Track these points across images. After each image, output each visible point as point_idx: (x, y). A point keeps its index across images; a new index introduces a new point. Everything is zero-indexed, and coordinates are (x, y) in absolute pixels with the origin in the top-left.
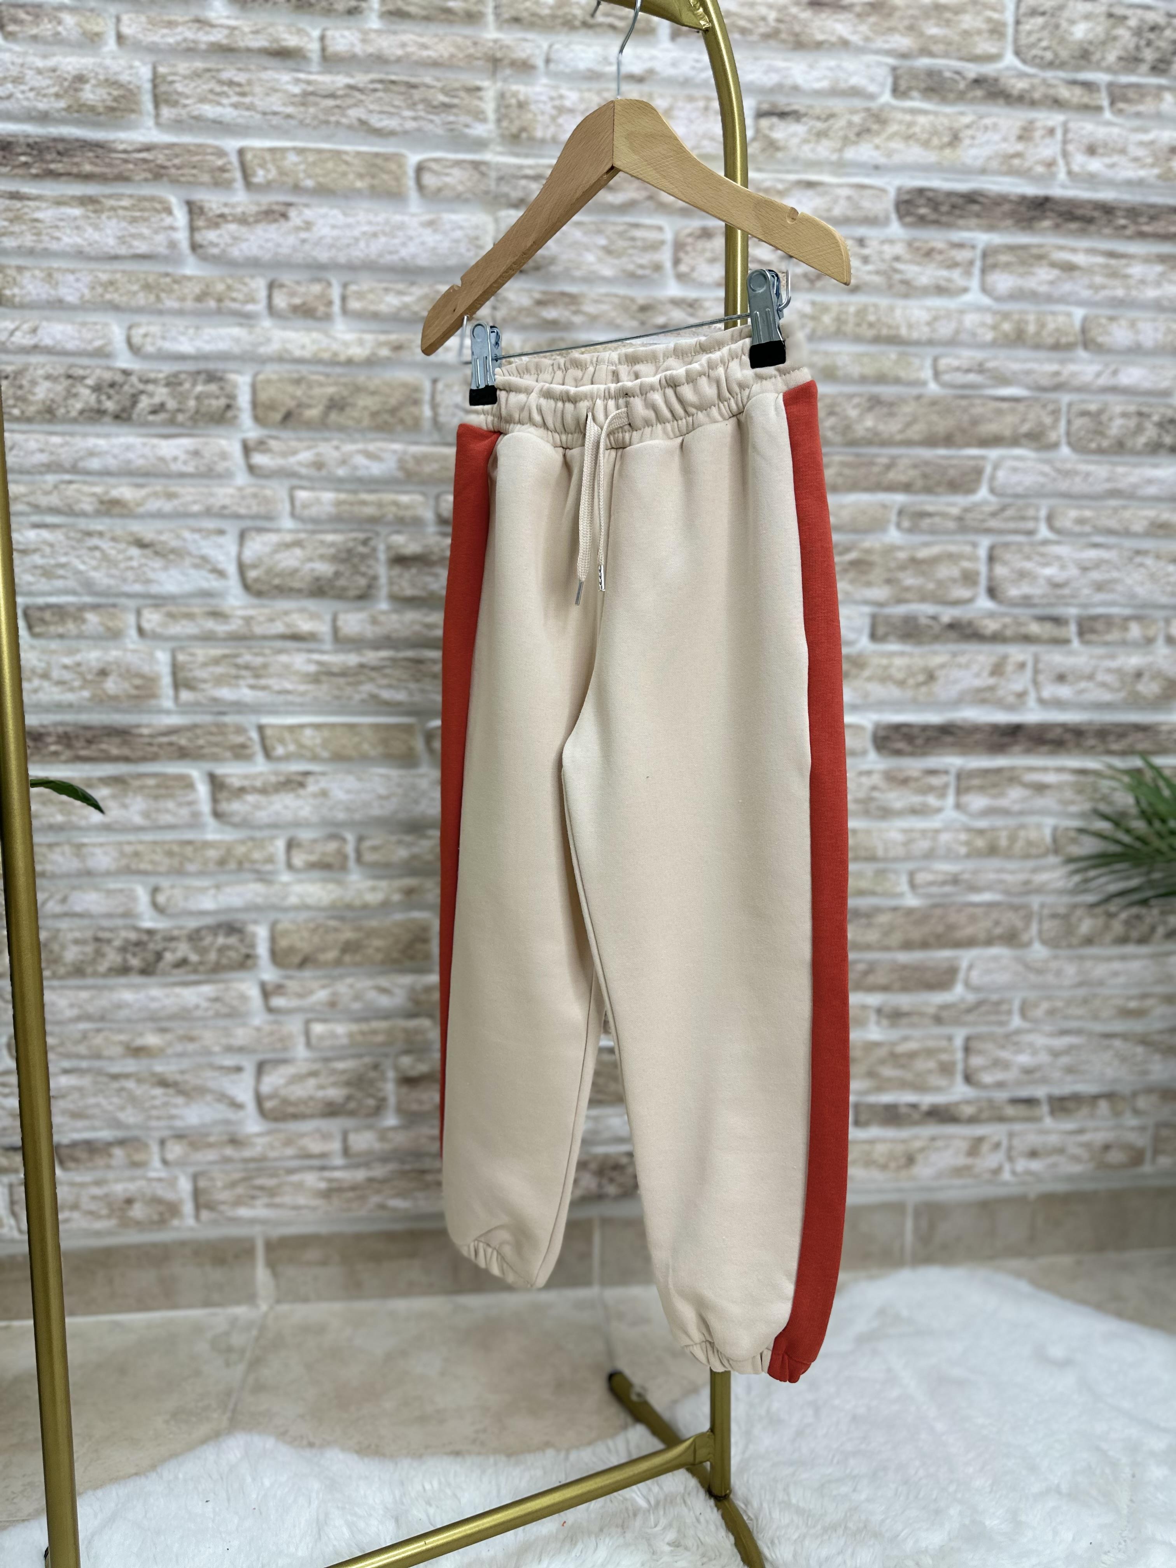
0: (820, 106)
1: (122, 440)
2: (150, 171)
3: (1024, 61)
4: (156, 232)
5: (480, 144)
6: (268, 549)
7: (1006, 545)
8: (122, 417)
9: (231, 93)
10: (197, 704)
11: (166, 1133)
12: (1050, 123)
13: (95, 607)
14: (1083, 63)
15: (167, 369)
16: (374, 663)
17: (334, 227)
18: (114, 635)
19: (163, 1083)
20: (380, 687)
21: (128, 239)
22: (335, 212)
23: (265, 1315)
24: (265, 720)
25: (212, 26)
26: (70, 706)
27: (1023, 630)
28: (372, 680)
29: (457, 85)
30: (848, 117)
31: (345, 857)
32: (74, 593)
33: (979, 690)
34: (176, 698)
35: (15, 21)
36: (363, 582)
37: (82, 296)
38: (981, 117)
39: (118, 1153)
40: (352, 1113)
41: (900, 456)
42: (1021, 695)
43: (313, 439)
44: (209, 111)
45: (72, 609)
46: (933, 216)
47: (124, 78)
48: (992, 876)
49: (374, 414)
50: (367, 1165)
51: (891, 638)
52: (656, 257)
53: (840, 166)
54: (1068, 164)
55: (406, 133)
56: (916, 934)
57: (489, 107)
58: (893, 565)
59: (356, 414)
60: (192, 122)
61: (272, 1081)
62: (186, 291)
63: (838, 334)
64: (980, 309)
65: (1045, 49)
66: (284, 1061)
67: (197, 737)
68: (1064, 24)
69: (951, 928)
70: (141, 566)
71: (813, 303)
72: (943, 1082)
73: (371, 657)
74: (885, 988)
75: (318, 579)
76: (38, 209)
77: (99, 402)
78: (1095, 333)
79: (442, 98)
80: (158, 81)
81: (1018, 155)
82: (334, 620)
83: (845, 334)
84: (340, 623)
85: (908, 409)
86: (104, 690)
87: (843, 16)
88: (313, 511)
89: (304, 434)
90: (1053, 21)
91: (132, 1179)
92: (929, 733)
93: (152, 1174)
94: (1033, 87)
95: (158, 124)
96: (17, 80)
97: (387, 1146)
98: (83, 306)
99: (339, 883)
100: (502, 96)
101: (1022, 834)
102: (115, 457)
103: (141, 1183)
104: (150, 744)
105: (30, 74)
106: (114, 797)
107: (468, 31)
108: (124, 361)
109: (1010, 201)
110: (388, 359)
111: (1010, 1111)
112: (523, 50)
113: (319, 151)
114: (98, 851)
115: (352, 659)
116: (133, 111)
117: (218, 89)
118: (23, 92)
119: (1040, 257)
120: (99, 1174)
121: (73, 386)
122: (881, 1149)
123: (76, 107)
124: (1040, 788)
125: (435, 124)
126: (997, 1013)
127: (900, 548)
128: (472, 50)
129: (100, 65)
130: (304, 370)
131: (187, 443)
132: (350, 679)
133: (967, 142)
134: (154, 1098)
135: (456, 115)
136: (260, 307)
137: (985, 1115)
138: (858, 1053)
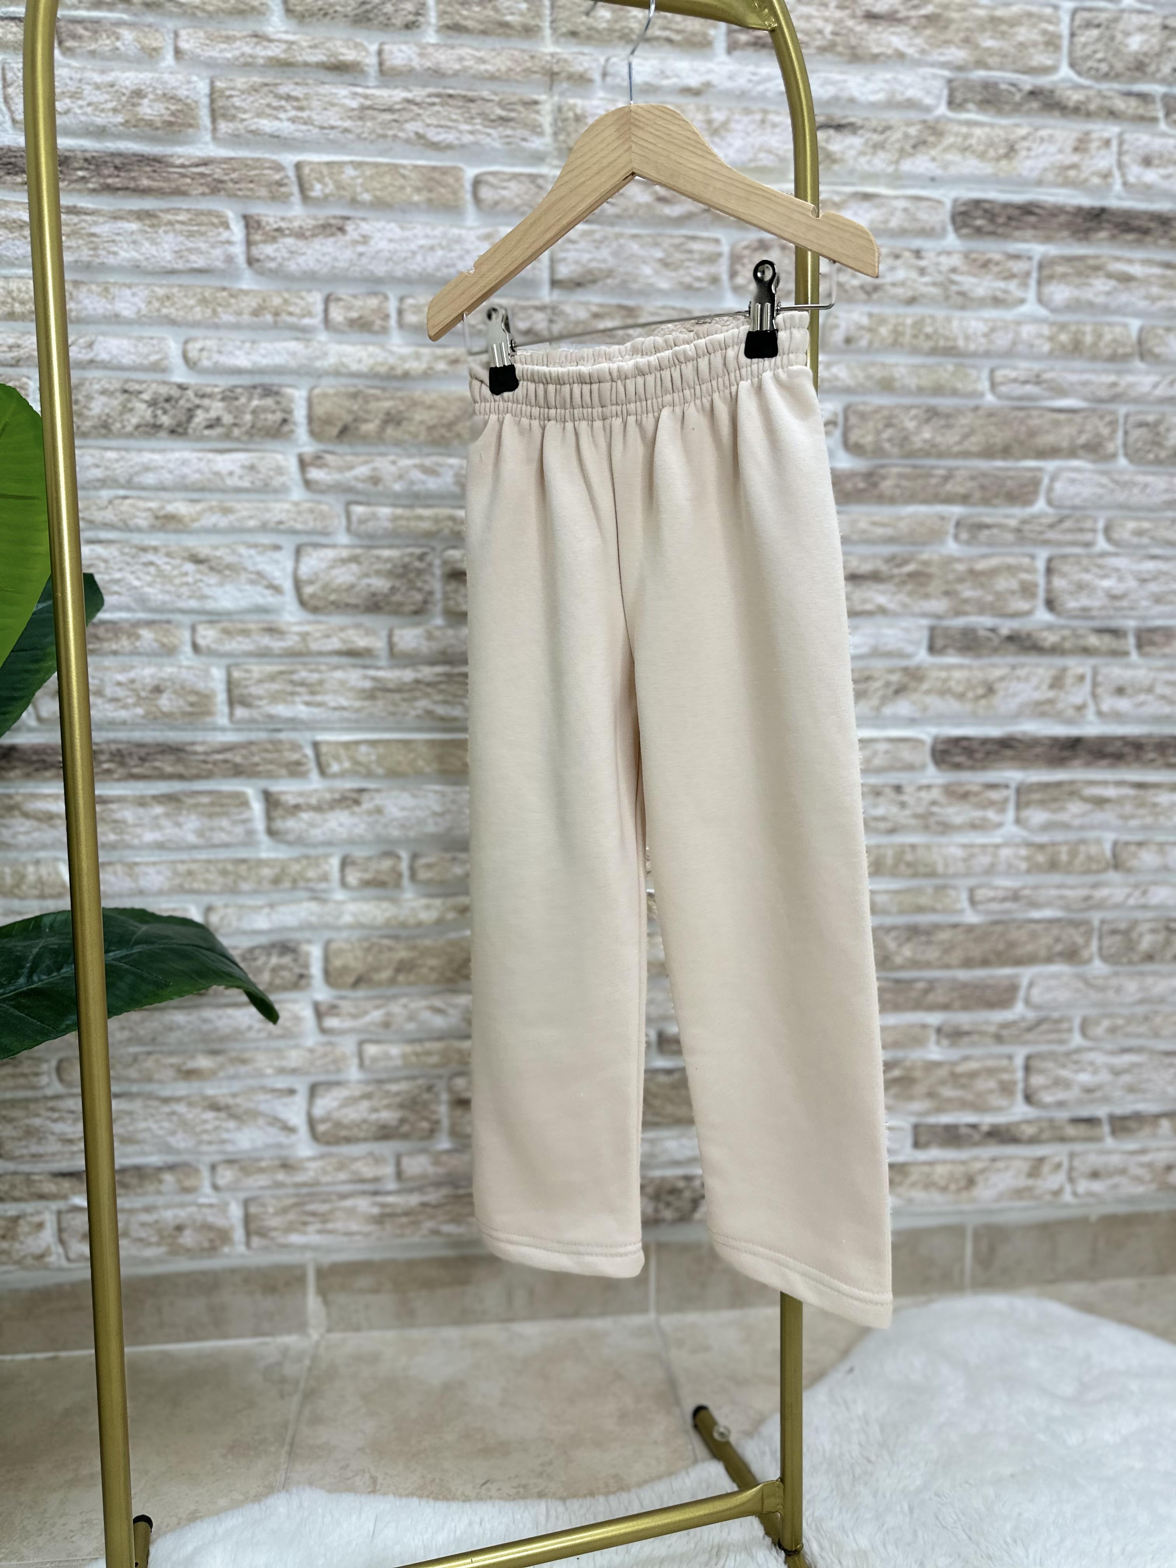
0: (877, 118)
1: (177, 455)
2: (208, 186)
3: (1079, 73)
4: (213, 246)
5: (538, 158)
6: (324, 565)
7: (1064, 557)
8: (178, 431)
9: (289, 108)
10: (253, 721)
11: (217, 1158)
12: (1106, 135)
13: (149, 624)
14: (1138, 74)
15: (223, 383)
16: (429, 679)
17: (391, 241)
18: (169, 651)
19: (215, 1107)
20: (436, 703)
21: (185, 253)
22: (392, 225)
23: (318, 1344)
24: (320, 737)
25: (270, 41)
26: (124, 723)
27: (1082, 642)
28: (427, 695)
29: (514, 99)
30: (904, 129)
31: (400, 875)
32: (129, 609)
33: (1039, 703)
34: (231, 714)
35: (74, 36)
36: (419, 597)
37: (139, 311)
38: (1037, 129)
39: (168, 1178)
40: (405, 1137)
41: (957, 468)
42: (1080, 708)
43: (370, 454)
44: (267, 125)
45: (126, 625)
46: (991, 228)
47: (182, 93)
48: (1053, 892)
49: (431, 429)
50: (420, 1189)
51: (950, 651)
52: (713, 269)
53: (896, 179)
54: (1123, 175)
55: (463, 146)
56: (976, 952)
57: (546, 121)
58: (951, 577)
59: (412, 429)
60: (250, 136)
61: (325, 1104)
62: (243, 305)
63: (895, 344)
64: (1036, 320)
65: (1100, 61)
66: (338, 1084)
67: (253, 754)
68: (1119, 36)
69: (1011, 945)
70: (196, 582)
71: (870, 315)
72: (1003, 1102)
73: (427, 672)
74: (946, 1007)
75: (374, 595)
76: (95, 223)
77: (155, 416)
78: (1151, 343)
79: (500, 112)
80: (216, 96)
81: (1074, 166)
82: (390, 636)
83: (902, 346)
84: (396, 639)
85: (964, 421)
86: (157, 706)
87: (898, 30)
88: (370, 526)
89: (360, 449)
90: (1108, 33)
91: (182, 1205)
92: (989, 747)
93: (202, 1200)
94: (1089, 99)
95: (215, 138)
96: (75, 96)
97: (441, 1170)
98: (139, 321)
99: (393, 900)
100: (560, 109)
101: (1082, 848)
102: (171, 472)
103: (193, 1209)
104: (205, 762)
105: (87, 89)
106: (167, 815)
107: (526, 45)
108: (180, 375)
109: (1067, 213)
110: (445, 372)
111: (1071, 1131)
112: (581, 64)
113: (376, 165)
114: (151, 870)
115: (408, 675)
116: (191, 126)
117: (275, 103)
118: (81, 107)
119: (1097, 268)
120: (149, 1200)
121: (129, 401)
122: (941, 1171)
123: (133, 122)
124: (1100, 802)
125: (493, 138)
126: (1058, 1031)
127: (959, 560)
128: (529, 64)
129: (158, 80)
130: (360, 383)
131: (242, 457)
132: (406, 695)
133: (1024, 153)
134: (205, 1122)
135: (513, 128)
136: (316, 321)
137: (1045, 1136)
138: (918, 1074)
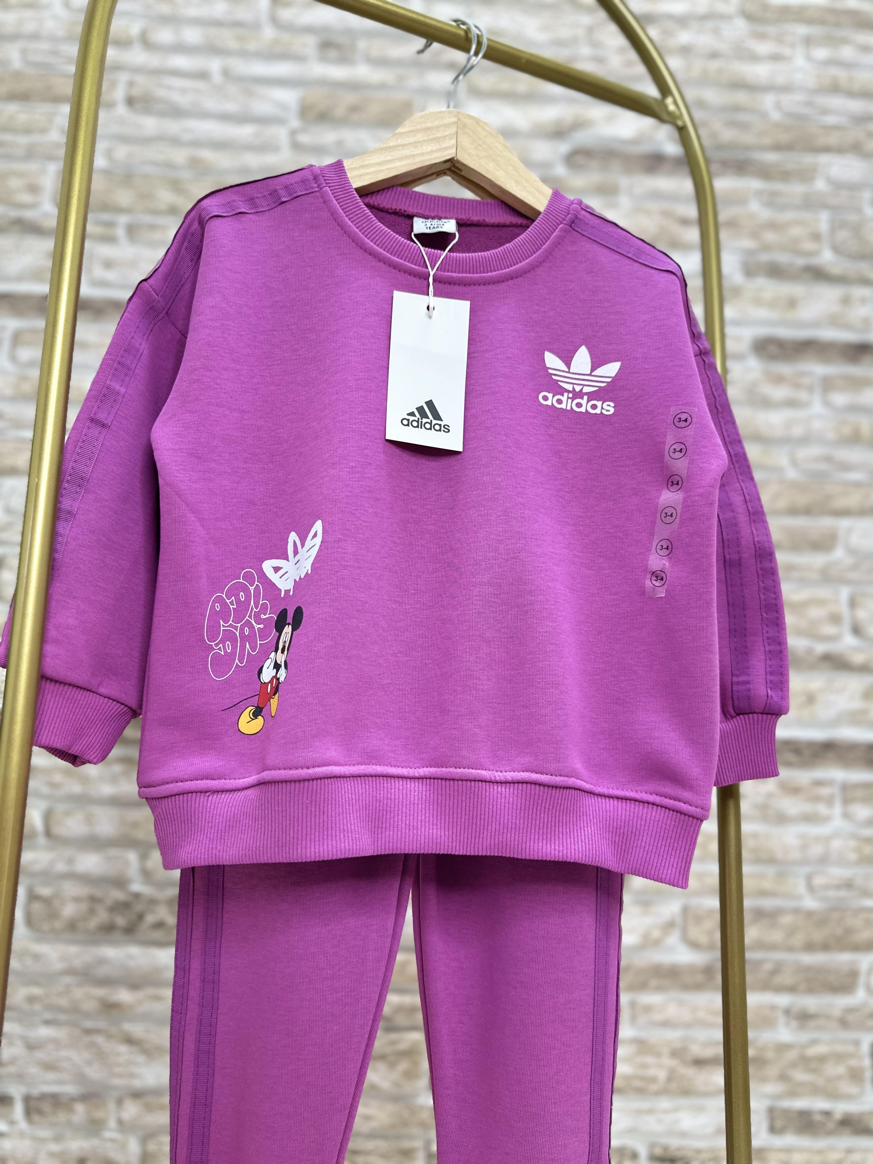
3: (839, 255)
7: (864, 594)
11: (124, 1092)
12: (863, 295)
33: (854, 713)
39: (80, 1108)
46: (780, 354)
56: (818, 936)
64: (823, 418)
68: (865, 234)
69: (849, 931)
72: (853, 1090)
74: (792, 989)
81: (841, 314)
91: (88, 1138)
92: (813, 749)
93: (107, 1135)
94: (847, 272)
103: (95, 1142)
109: (839, 346)
119: (866, 382)
120: (58, 1130)
122: (798, 1159)
133: (802, 306)
138: (770, 1055)
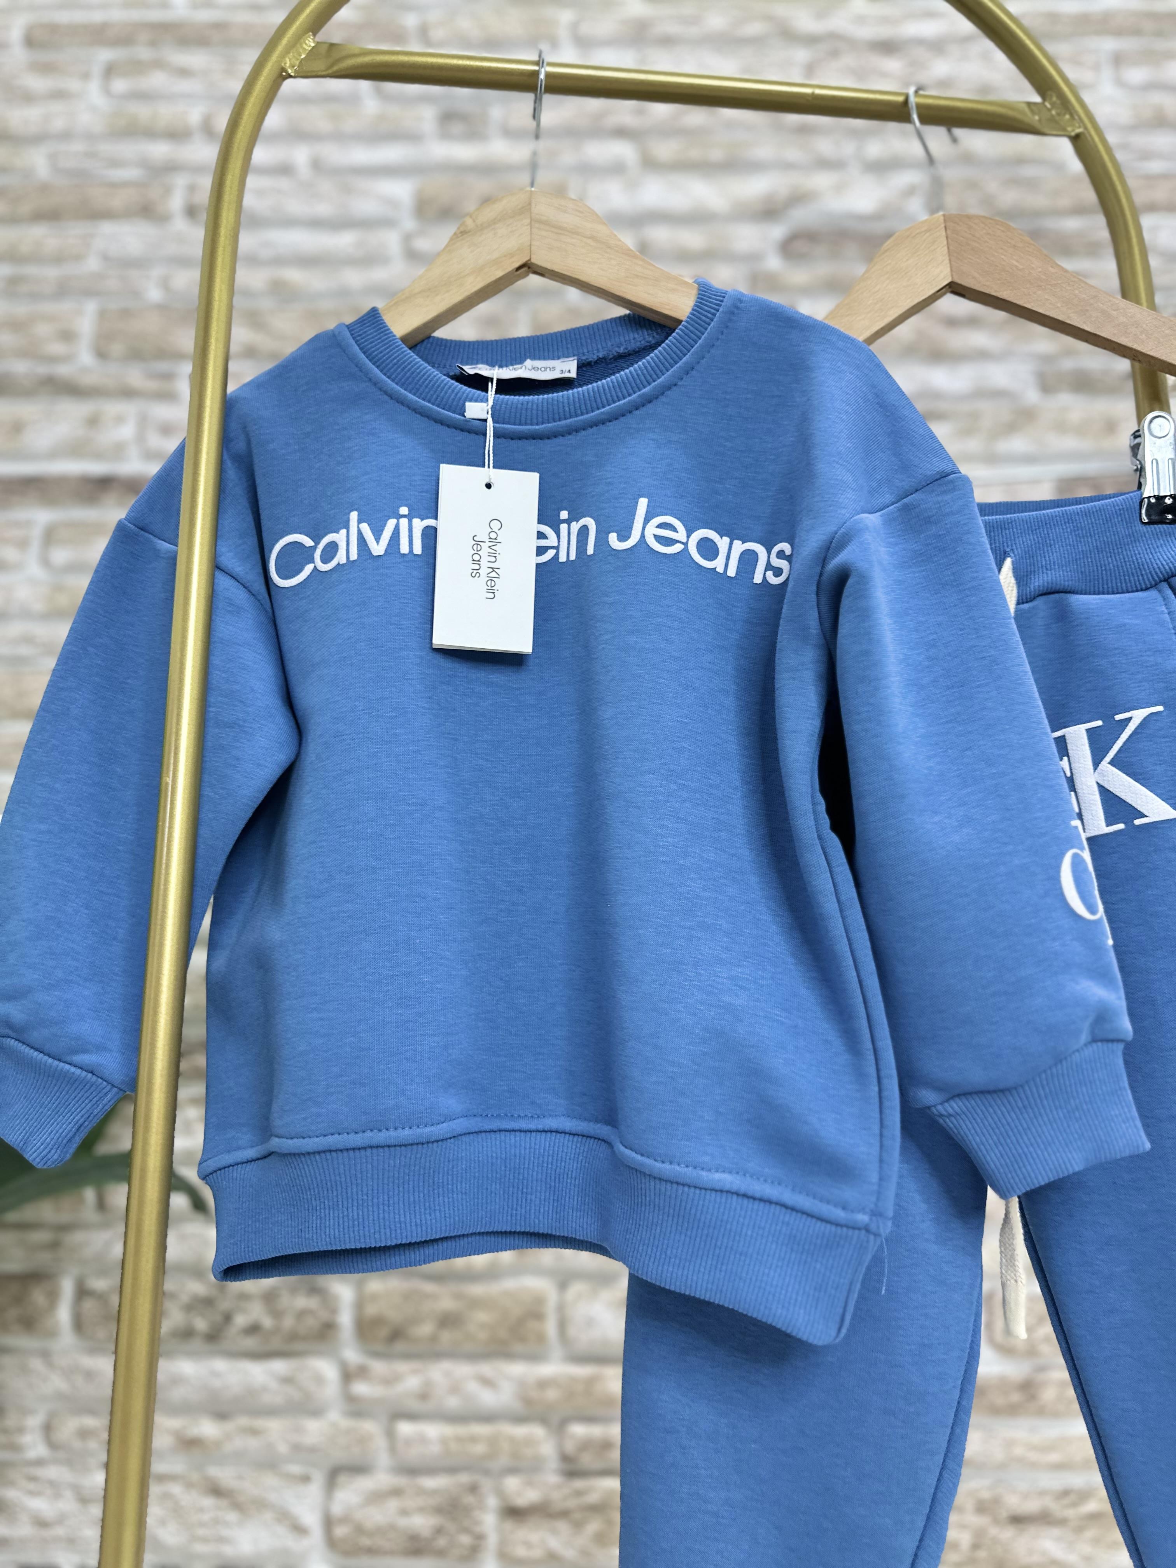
0: (962, 407)
19: (216, 1491)
30: (993, 415)
40: (440, 1553)
53: (989, 459)
61: (346, 1499)
66: (363, 1470)
134: (201, 1510)
